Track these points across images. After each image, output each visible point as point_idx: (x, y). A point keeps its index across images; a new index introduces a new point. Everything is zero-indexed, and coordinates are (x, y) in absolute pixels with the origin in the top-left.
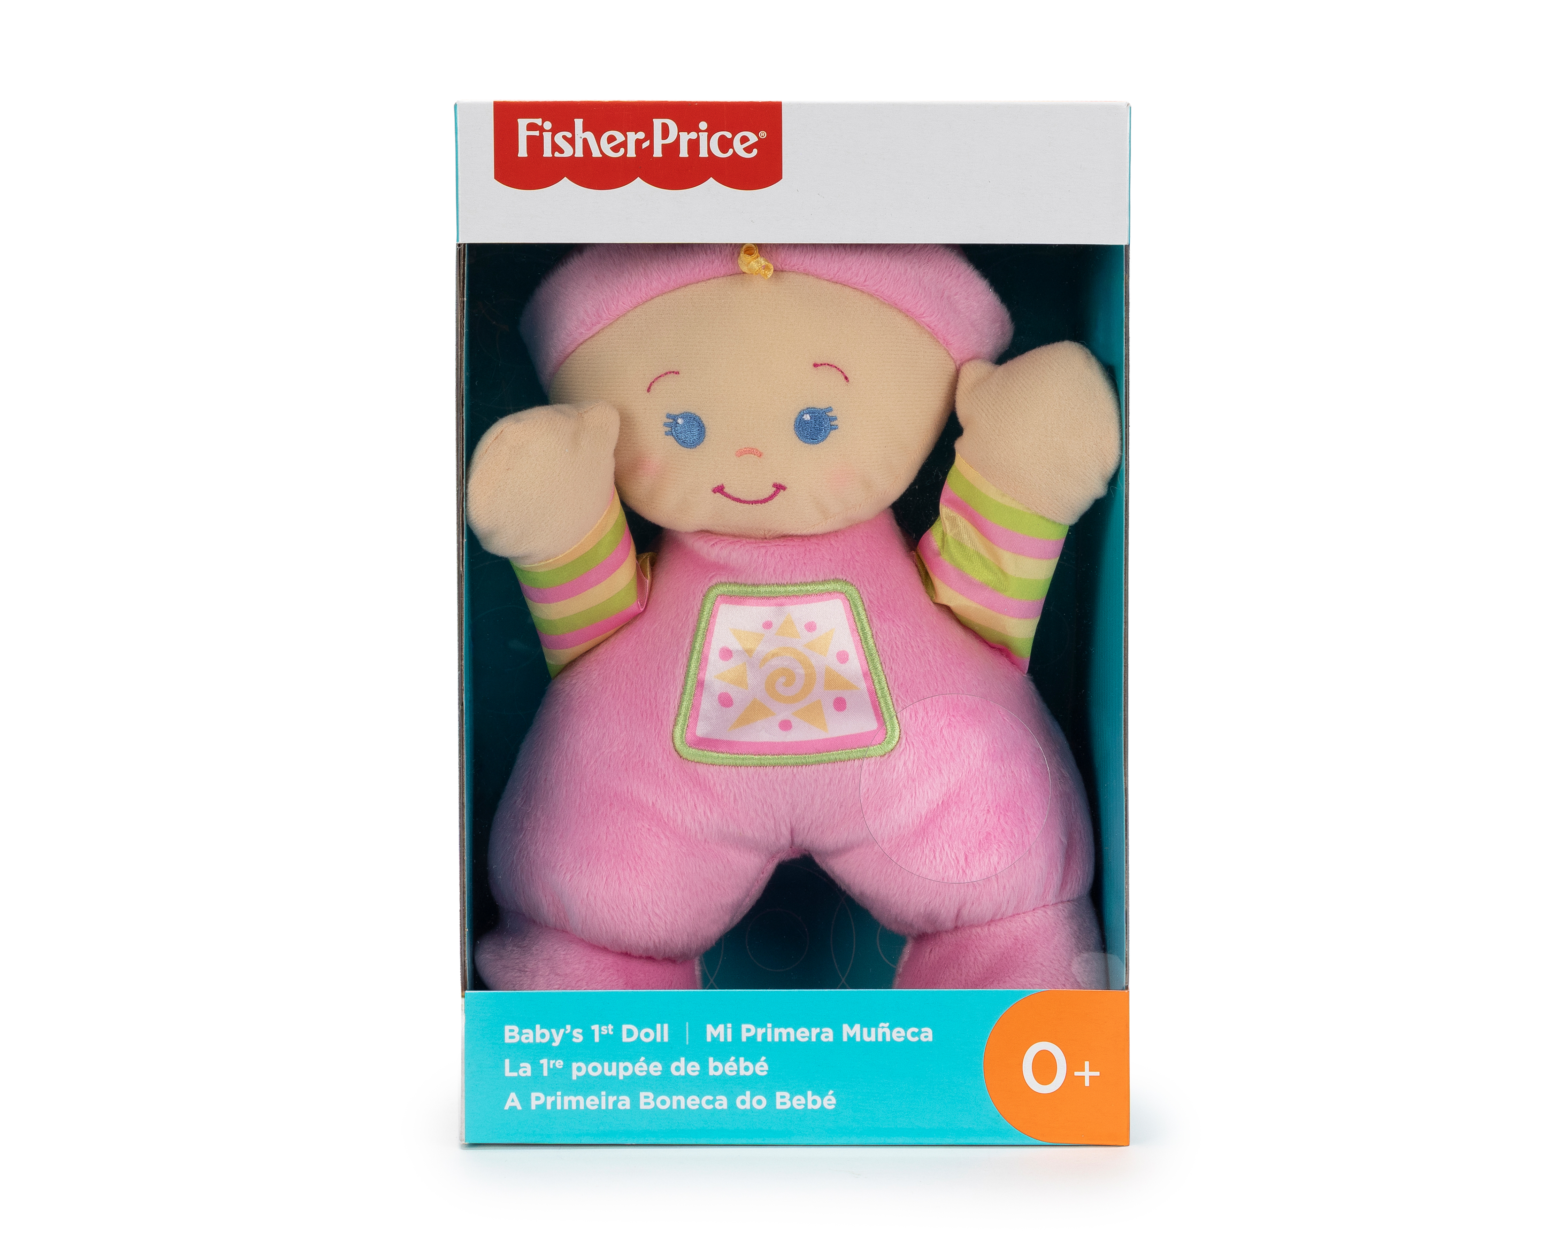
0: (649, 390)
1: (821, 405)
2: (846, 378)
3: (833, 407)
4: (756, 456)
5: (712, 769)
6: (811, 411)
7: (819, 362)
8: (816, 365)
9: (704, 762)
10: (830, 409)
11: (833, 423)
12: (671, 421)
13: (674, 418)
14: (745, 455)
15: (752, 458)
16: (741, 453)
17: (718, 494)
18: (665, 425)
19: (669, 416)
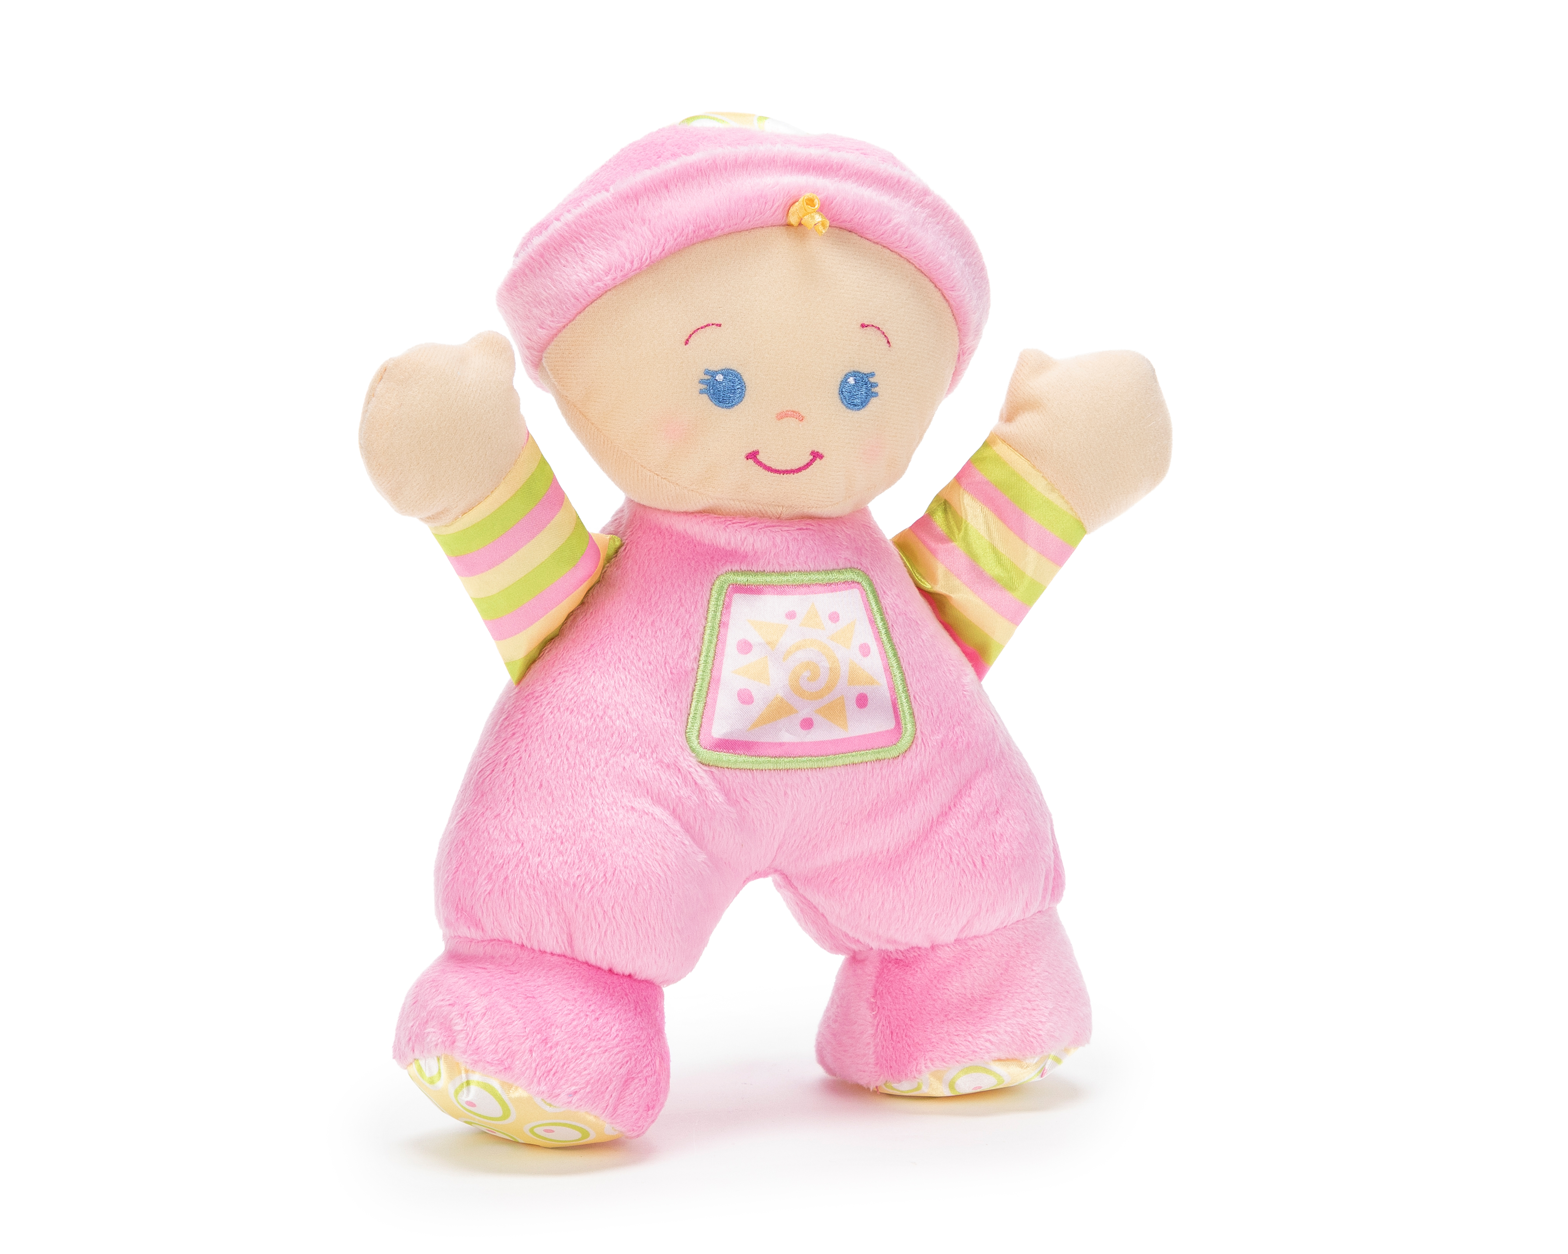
0: (687, 342)
1: (865, 369)
2: (888, 342)
3: (876, 373)
4: (797, 420)
5: (727, 773)
6: (855, 374)
7: (866, 323)
8: (863, 326)
9: (719, 766)
10: (872, 375)
11: (873, 390)
12: (709, 377)
13: (713, 374)
14: (786, 419)
15: (793, 422)
16: (782, 416)
17: (751, 461)
18: (702, 382)
19: (707, 372)
